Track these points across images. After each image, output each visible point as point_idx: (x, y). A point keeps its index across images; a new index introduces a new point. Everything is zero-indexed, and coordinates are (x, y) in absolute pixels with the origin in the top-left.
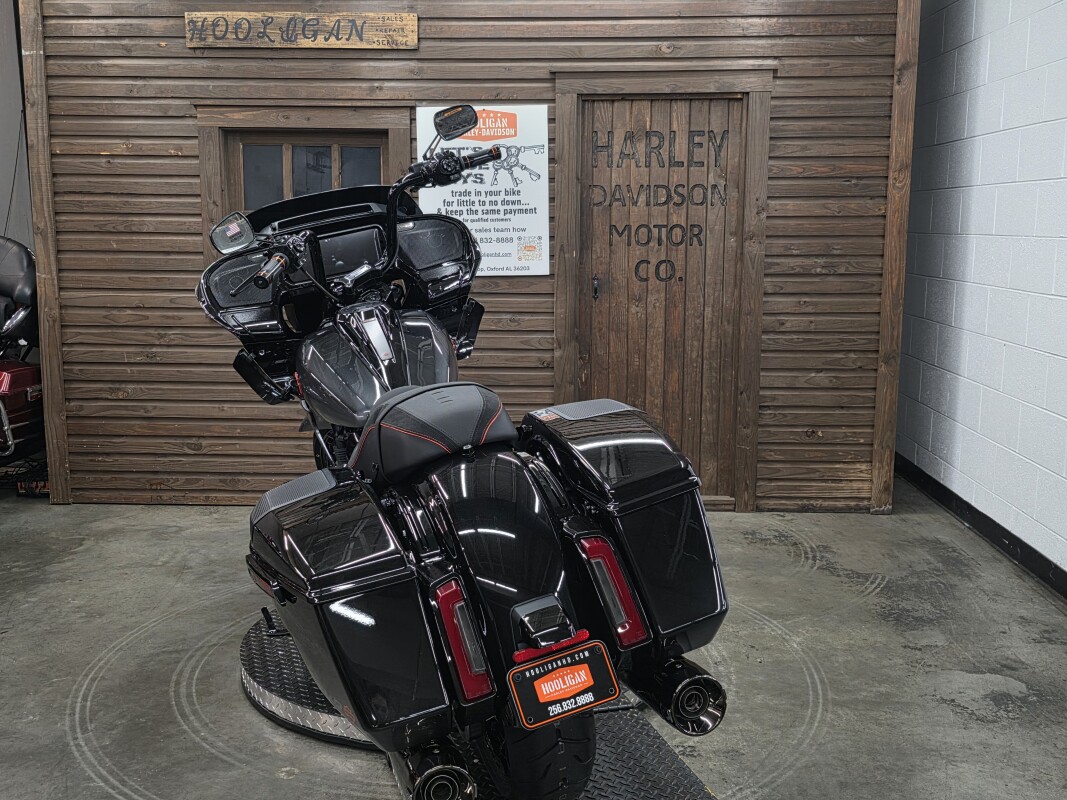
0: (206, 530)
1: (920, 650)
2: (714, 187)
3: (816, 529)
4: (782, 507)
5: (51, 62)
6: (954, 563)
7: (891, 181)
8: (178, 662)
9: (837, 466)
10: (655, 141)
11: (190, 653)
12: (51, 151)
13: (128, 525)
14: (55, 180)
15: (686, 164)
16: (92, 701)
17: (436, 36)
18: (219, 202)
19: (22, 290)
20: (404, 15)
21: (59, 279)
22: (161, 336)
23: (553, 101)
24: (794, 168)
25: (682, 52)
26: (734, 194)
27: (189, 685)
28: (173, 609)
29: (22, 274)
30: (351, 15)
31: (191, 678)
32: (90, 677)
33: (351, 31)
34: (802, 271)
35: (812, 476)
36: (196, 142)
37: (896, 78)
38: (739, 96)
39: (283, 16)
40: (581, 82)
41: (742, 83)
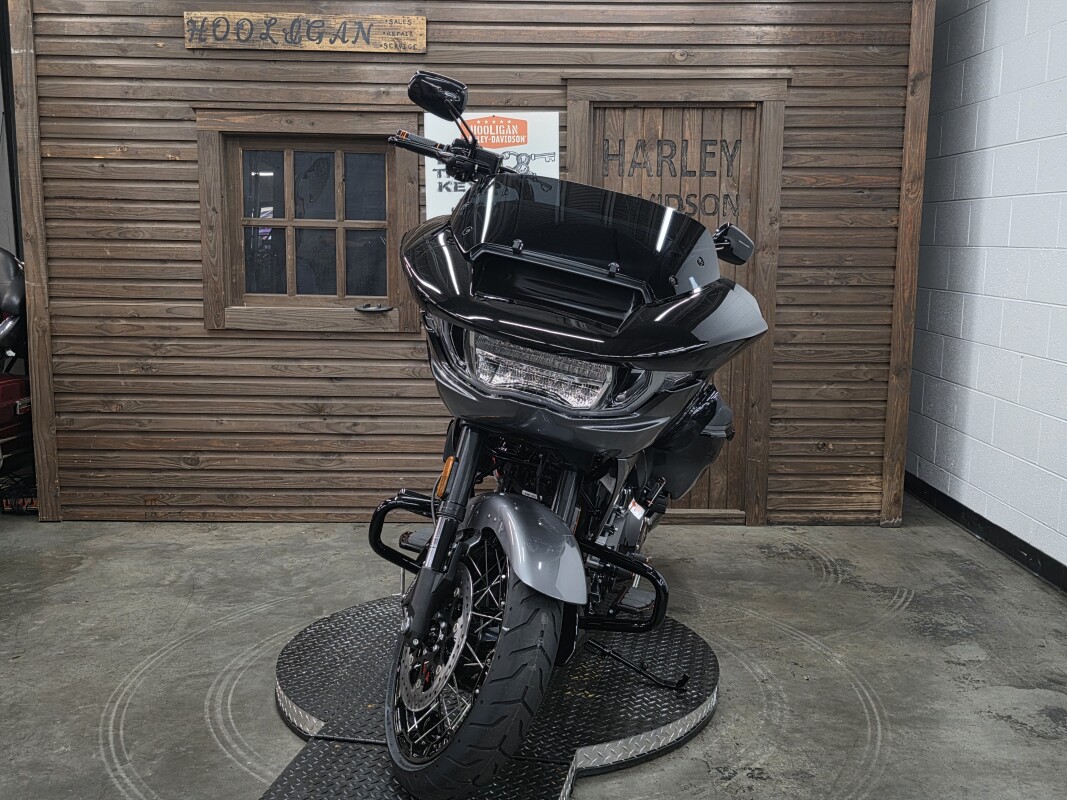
0: (209, 547)
1: (964, 665)
2: (727, 196)
3: (830, 542)
4: (790, 520)
5: (42, 61)
6: (976, 576)
7: (903, 193)
8: (208, 687)
9: (848, 479)
10: (667, 150)
11: (218, 677)
12: (41, 154)
13: (124, 544)
14: (45, 184)
15: (697, 174)
16: (124, 729)
17: (445, 40)
18: (219, 209)
19: (9, 299)
20: (413, 18)
21: (50, 288)
22: (156, 348)
23: (565, 108)
24: (808, 178)
25: (696, 60)
26: (745, 204)
27: (224, 710)
28: (190, 631)
29: (8, 283)
30: (358, 17)
31: (224, 703)
32: (118, 703)
33: (358, 34)
34: (814, 282)
35: (822, 489)
36: (195, 146)
37: (909, 88)
38: (753, 105)
39: (287, 17)
40: (593, 89)
41: (754, 93)
